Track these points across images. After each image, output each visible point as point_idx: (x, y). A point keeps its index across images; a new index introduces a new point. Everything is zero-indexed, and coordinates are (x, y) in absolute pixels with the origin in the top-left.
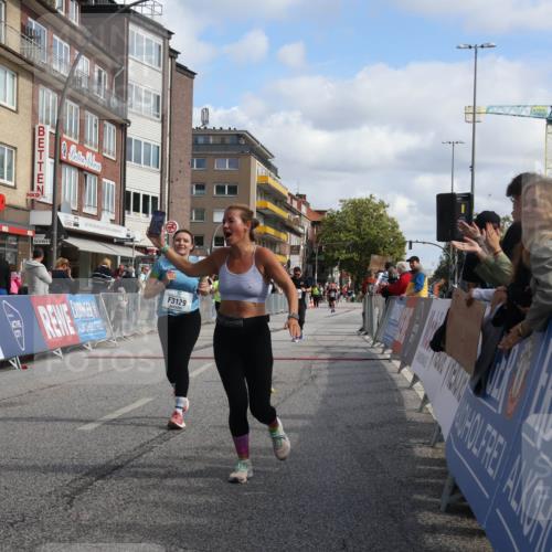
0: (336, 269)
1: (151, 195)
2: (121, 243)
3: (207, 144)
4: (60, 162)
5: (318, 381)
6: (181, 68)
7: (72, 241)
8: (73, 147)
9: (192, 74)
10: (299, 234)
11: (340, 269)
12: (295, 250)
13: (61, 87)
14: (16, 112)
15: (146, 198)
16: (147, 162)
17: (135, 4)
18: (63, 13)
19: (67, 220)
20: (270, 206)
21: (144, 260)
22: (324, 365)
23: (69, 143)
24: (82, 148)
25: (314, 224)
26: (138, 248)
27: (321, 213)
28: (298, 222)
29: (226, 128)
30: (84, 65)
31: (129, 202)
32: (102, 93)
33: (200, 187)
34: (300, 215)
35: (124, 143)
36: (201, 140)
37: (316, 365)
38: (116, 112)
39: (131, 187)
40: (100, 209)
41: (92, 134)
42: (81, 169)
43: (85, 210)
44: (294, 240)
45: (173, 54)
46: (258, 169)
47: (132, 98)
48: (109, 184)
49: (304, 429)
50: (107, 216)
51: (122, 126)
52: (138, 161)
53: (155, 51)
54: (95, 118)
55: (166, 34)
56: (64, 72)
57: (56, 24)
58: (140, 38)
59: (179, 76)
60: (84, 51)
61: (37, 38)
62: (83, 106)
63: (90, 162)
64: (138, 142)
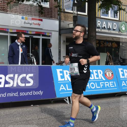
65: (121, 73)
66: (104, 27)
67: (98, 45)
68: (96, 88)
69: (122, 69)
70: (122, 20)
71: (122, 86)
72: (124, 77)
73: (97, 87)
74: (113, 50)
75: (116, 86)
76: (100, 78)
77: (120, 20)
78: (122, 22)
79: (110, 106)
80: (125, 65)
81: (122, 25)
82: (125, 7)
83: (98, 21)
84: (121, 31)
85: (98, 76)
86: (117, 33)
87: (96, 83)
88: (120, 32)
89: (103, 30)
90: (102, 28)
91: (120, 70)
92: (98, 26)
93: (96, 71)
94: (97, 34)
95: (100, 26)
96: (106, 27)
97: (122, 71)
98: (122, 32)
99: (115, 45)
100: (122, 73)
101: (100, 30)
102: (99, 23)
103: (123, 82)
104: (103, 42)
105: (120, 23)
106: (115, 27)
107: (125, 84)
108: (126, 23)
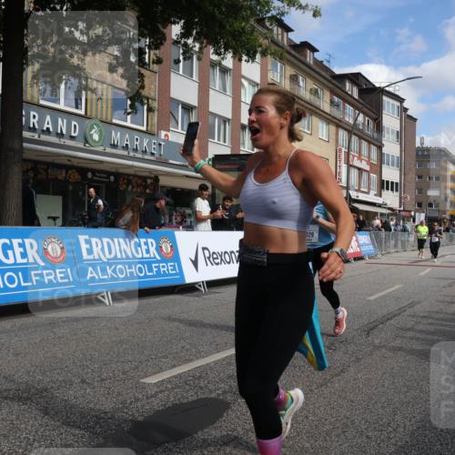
1: (395, 181)
2: (380, 206)
3: (423, 155)
4: (350, 166)
6: (410, 117)
7: (356, 205)
8: (356, 158)
9: (415, 120)
13: (350, 129)
14: (328, 141)
15: (392, 183)
16: (393, 165)
17: (387, 86)
18: (350, 93)
19: (354, 194)
21: (392, 215)
23: (354, 156)
24: (360, 159)
26: (389, 209)
29: (433, 146)
30: (361, 118)
31: (384, 185)
32: (370, 131)
33: (420, 177)
35: (381, 155)
36: (420, 153)
38: (376, 140)
39: (385, 177)
40: (369, 189)
41: (365, 152)
42: (359, 169)
43: (362, 189)
45: (406, 110)
46: (451, 167)
47: (385, 133)
48: (374, 176)
50: (373, 192)
51: (380, 147)
52: (388, 164)
53: (396, 108)
54: (366, 143)
55: (401, 100)
56: (351, 122)
57: (347, 99)
58: (388, 103)
59: (408, 121)
60: (361, 111)
61: (338, 106)
62: (360, 138)
63: (364, 166)
64: (388, 155)
65: (84, 247)
66: (48, 129)
67: (31, 174)
68: (19, 287)
69: (87, 237)
70: (93, 115)
71: (88, 278)
72: (91, 257)
73: (23, 284)
74: (71, 188)
75: (71, 280)
76: (31, 260)
77: (89, 114)
78: (93, 121)
79: (55, 330)
80: (96, 227)
81: (92, 128)
83: (32, 113)
84: (90, 141)
85: (24, 255)
86: (81, 145)
87: (20, 274)
88: (87, 145)
89: (44, 138)
90: (43, 131)
91: (82, 238)
92: (32, 126)
93: (20, 241)
94: (25, 145)
95: (37, 127)
96: (51, 130)
97: (88, 242)
98: (94, 144)
99: (75, 177)
100: (88, 246)
101: (36, 137)
102: (34, 117)
103: (90, 269)
104: (45, 167)
105: (87, 121)
106: (75, 132)
107: (95, 275)
108: (101, 124)
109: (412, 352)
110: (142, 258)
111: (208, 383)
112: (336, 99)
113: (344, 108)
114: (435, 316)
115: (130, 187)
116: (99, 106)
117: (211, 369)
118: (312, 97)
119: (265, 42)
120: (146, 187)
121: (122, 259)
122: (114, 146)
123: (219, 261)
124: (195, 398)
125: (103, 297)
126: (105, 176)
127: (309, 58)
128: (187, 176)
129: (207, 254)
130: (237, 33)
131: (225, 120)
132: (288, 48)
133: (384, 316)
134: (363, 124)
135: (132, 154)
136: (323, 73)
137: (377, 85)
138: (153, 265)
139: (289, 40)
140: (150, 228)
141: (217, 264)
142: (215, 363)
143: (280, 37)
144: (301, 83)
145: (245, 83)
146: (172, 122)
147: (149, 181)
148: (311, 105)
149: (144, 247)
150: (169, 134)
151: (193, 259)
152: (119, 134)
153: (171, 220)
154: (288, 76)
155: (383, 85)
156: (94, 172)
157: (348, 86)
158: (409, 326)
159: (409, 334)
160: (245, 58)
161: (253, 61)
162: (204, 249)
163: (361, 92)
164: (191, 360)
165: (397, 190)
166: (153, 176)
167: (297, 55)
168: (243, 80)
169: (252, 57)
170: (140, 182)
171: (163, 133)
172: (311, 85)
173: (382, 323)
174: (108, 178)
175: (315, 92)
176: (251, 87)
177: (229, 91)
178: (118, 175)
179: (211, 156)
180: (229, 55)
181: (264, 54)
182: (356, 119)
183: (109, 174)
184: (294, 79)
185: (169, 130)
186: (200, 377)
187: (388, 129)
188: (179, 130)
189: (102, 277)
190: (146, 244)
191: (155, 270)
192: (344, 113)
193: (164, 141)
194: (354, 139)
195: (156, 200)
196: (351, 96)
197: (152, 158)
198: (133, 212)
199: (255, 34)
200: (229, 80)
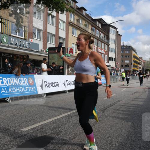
0: (148, 71)
2: (108, 66)
3: (124, 48)
4: (98, 52)
5: (146, 92)
6: (119, 35)
8: (100, 49)
9: (121, 36)
10: (141, 65)
11: (149, 71)
12: (140, 68)
13: (98, 38)
15: (113, 58)
16: (113, 52)
17: (111, 23)
18: (98, 26)
20: (136, 59)
21: (112, 69)
22: (147, 89)
23: (99, 48)
24: (101, 49)
25: (144, 63)
26: (111, 67)
27: (145, 61)
28: (141, 63)
29: (127, 45)
30: (102, 35)
31: (110, 59)
32: (105, 39)
33: (122, 56)
34: (141, 61)
35: (109, 48)
36: (123, 48)
37: (145, 89)
38: (107, 43)
39: (110, 56)
41: (103, 47)
42: (101, 53)
44: (140, 66)
45: (118, 32)
46: (133, 53)
47: (110, 40)
48: (106, 56)
49: (144, 101)
50: (106, 61)
51: (108, 45)
52: (111, 51)
53: (114, 32)
54: (104, 44)
55: (116, 29)
56: (98, 36)
57: (97, 28)
58: (112, 29)
59: (119, 36)
60: (102, 32)
61: (94, 30)
62: (102, 42)
63: (103, 52)
64: (111, 48)
69: (1, 77)
70: (4, 33)
71: (2, 93)
72: (3, 85)
77: (2, 32)
78: (4, 35)
81: (3, 37)
82: (4, 21)
88: (2, 43)
97: (1, 79)
98: (4, 43)
100: (2, 81)
103: (3, 89)
105: (2, 34)
107: (4, 91)
108: (7, 36)
109: (118, 118)
110: (22, 85)
111: (46, 130)
112: (93, 28)
113: (96, 31)
114: (127, 105)
115: (18, 59)
116: (6, 29)
117: (47, 125)
118: (85, 27)
119: (68, 7)
120: (24, 59)
121: (15, 85)
122: (12, 44)
123: (50, 86)
124: (41, 136)
125: (7, 99)
126: (9, 55)
127: (84, 13)
128: (39, 55)
129: (46, 84)
130: (57, 3)
131: (53, 35)
132: (76, 9)
133: (109, 105)
134: (103, 37)
135: (19, 47)
136: (89, 18)
137: (108, 23)
138: (26, 88)
139: (76, 6)
140: (25, 74)
141: (50, 87)
142: (48, 123)
143: (73, 5)
144: (81, 22)
145: (60, 22)
146: (34, 36)
147: (25, 57)
148: (84, 30)
149: (23, 81)
150: (32, 40)
151: (41, 85)
152: (14, 39)
153: (33, 71)
154: (76, 19)
155: (110, 23)
156: (4, 53)
157: (97, 23)
158: (118, 108)
159: (118, 111)
160: (60, 12)
161: (63, 13)
162: (45, 82)
163: (102, 25)
164: (39, 122)
165: (114, 61)
166: (26, 55)
167: (79, 12)
168: (60, 21)
169: (63, 12)
170: (22, 57)
171: (30, 40)
172: (84, 23)
173: (108, 108)
174: (10, 56)
175: (85, 25)
176: (62, 23)
177: (54, 25)
178: (13, 55)
179: (48, 48)
180: (54, 11)
181: (67, 11)
182: (100, 35)
183: (10, 54)
184: (78, 20)
185: (32, 38)
186: (43, 128)
187: (111, 39)
188: (36, 39)
189: (7, 92)
190: (23, 80)
191: (27, 89)
192: (96, 33)
193: (30, 42)
194: (99, 42)
195: (27, 64)
196: (99, 27)
197: (26, 49)
198: (19, 68)
199: (64, 3)
200: (54, 20)
